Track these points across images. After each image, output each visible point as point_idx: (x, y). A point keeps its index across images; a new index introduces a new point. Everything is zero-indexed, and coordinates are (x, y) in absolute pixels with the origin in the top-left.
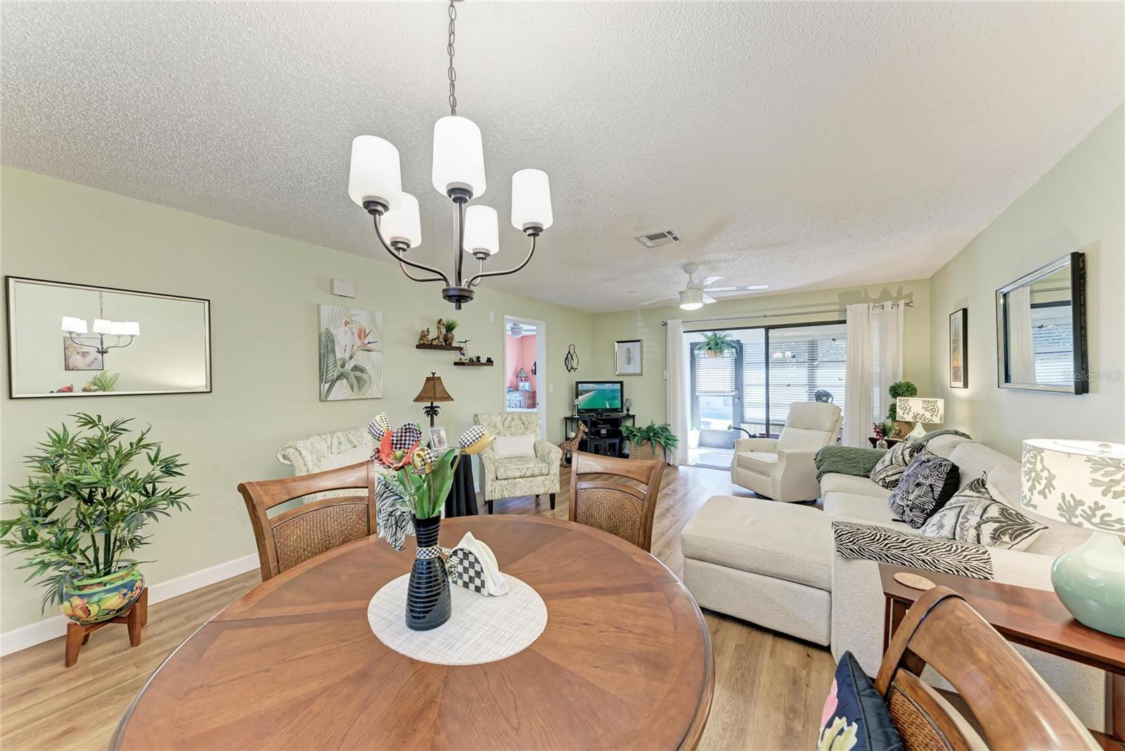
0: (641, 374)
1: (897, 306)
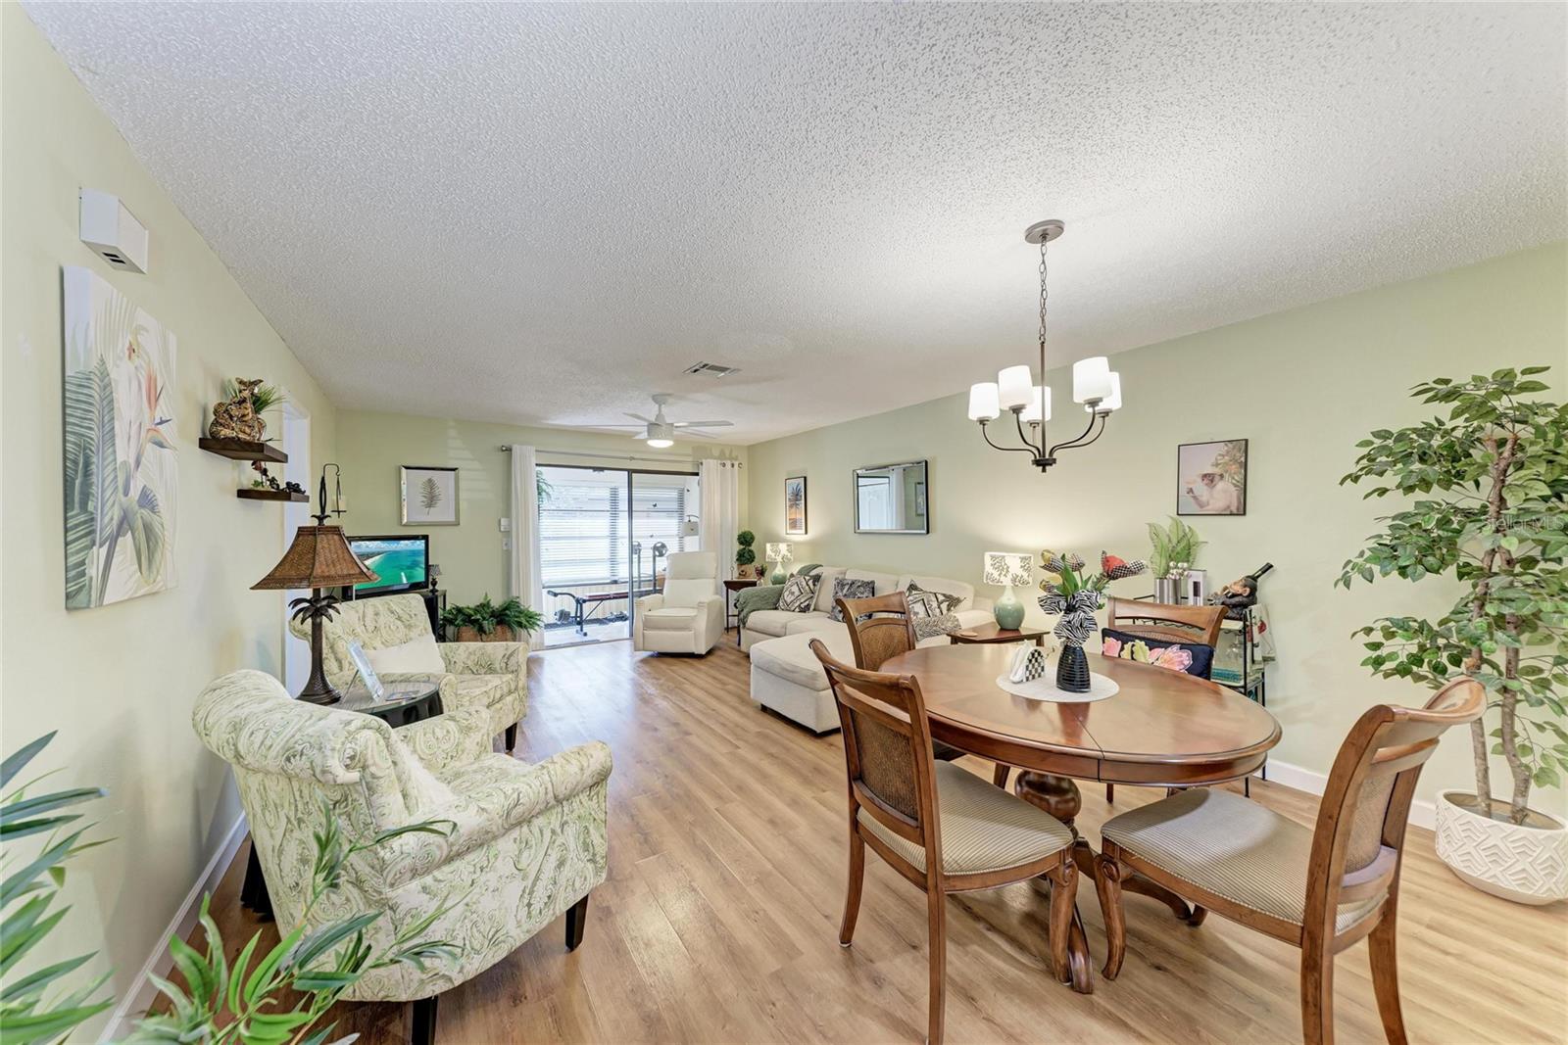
0: (457, 524)
1: (733, 465)
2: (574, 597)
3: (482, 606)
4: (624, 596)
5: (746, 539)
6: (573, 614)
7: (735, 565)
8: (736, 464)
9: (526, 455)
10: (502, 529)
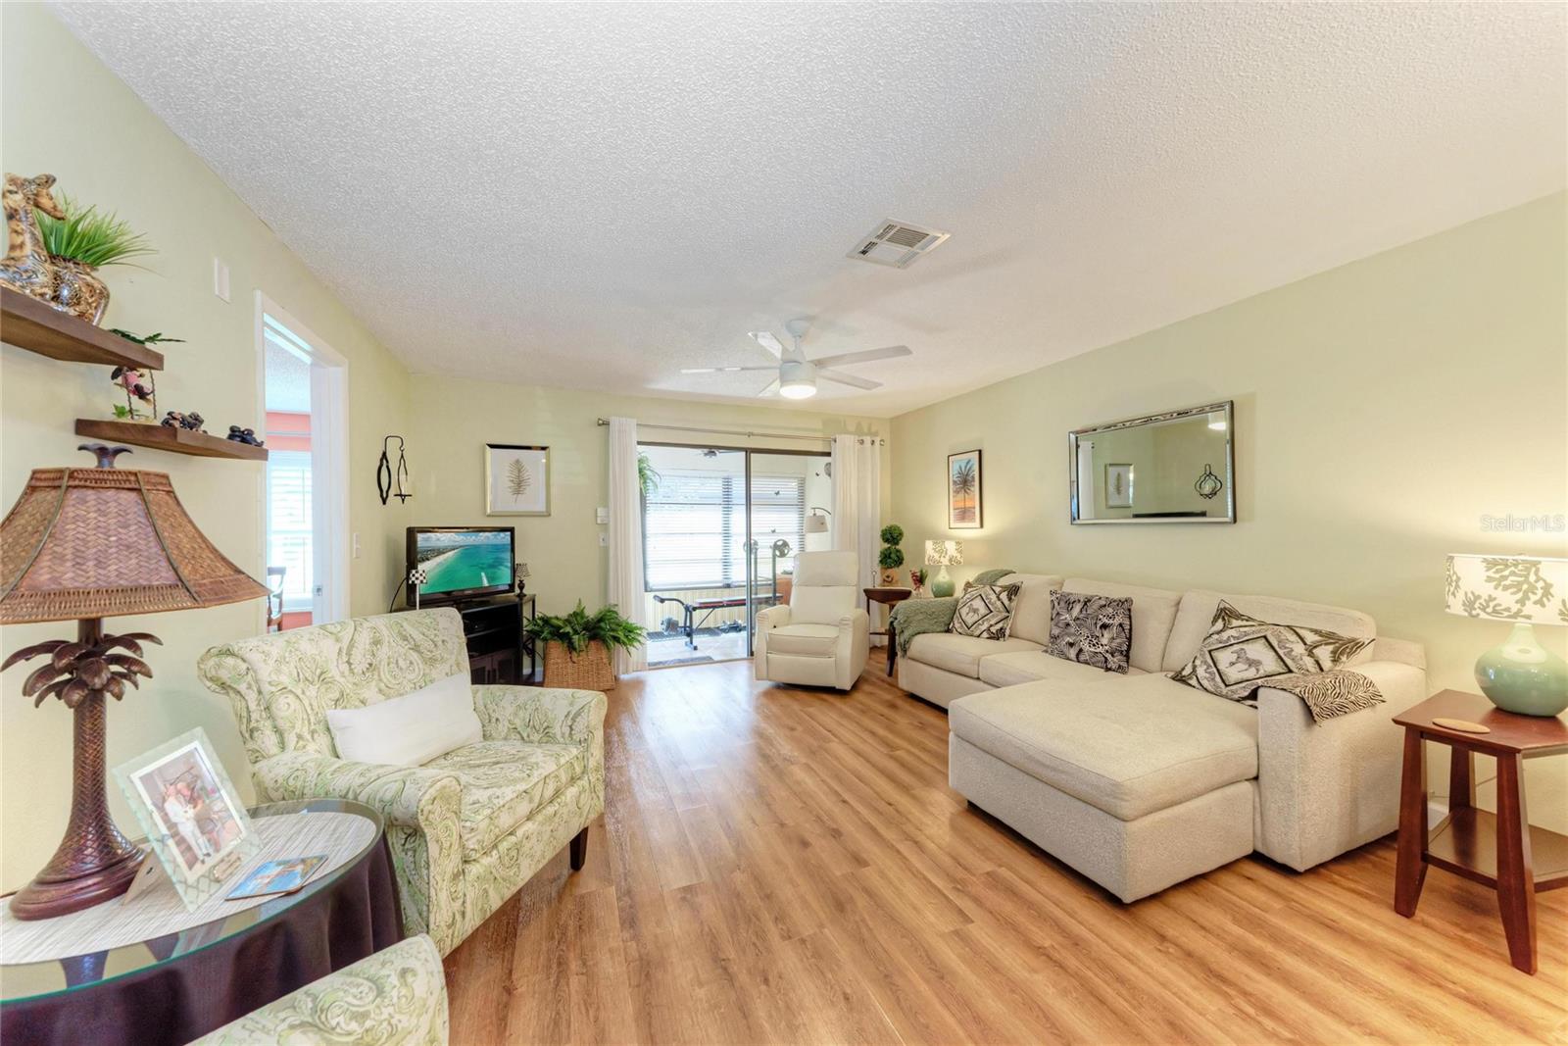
0: (547, 514)
1: (873, 442)
2: (683, 604)
3: (575, 614)
4: (741, 603)
5: (892, 536)
6: (681, 624)
7: (878, 568)
8: (877, 440)
9: (627, 430)
10: (599, 522)
